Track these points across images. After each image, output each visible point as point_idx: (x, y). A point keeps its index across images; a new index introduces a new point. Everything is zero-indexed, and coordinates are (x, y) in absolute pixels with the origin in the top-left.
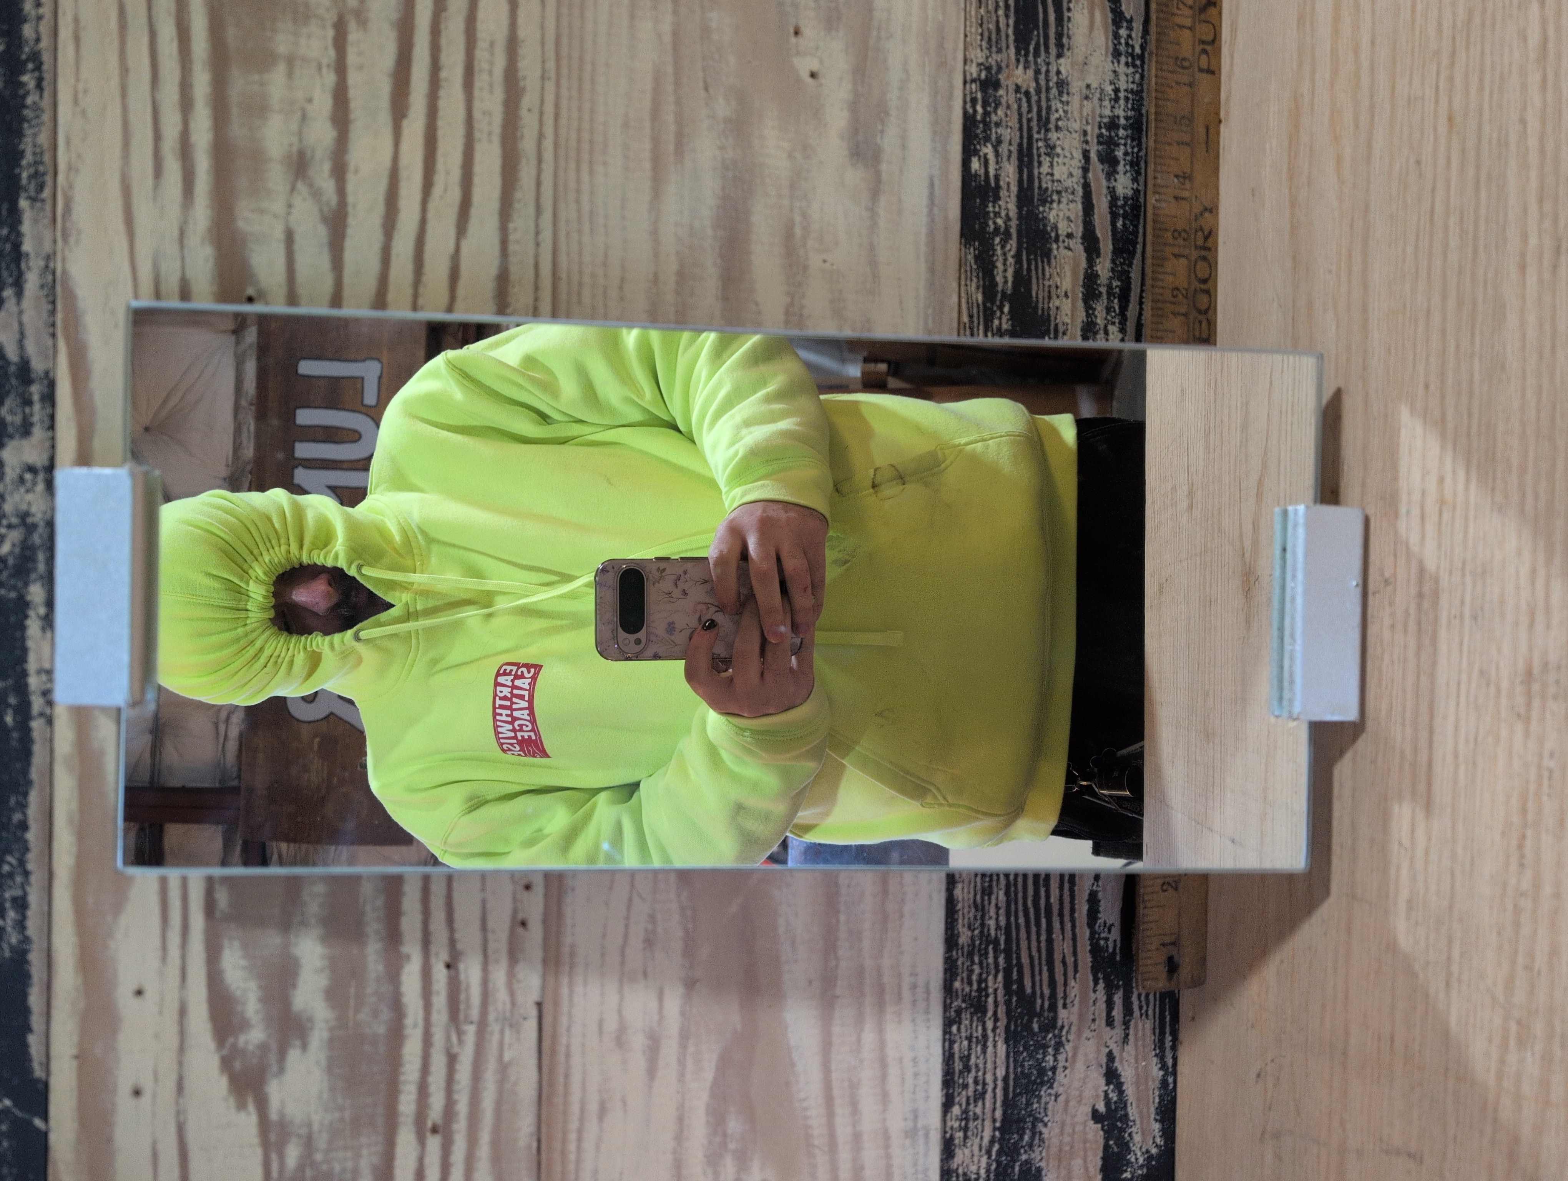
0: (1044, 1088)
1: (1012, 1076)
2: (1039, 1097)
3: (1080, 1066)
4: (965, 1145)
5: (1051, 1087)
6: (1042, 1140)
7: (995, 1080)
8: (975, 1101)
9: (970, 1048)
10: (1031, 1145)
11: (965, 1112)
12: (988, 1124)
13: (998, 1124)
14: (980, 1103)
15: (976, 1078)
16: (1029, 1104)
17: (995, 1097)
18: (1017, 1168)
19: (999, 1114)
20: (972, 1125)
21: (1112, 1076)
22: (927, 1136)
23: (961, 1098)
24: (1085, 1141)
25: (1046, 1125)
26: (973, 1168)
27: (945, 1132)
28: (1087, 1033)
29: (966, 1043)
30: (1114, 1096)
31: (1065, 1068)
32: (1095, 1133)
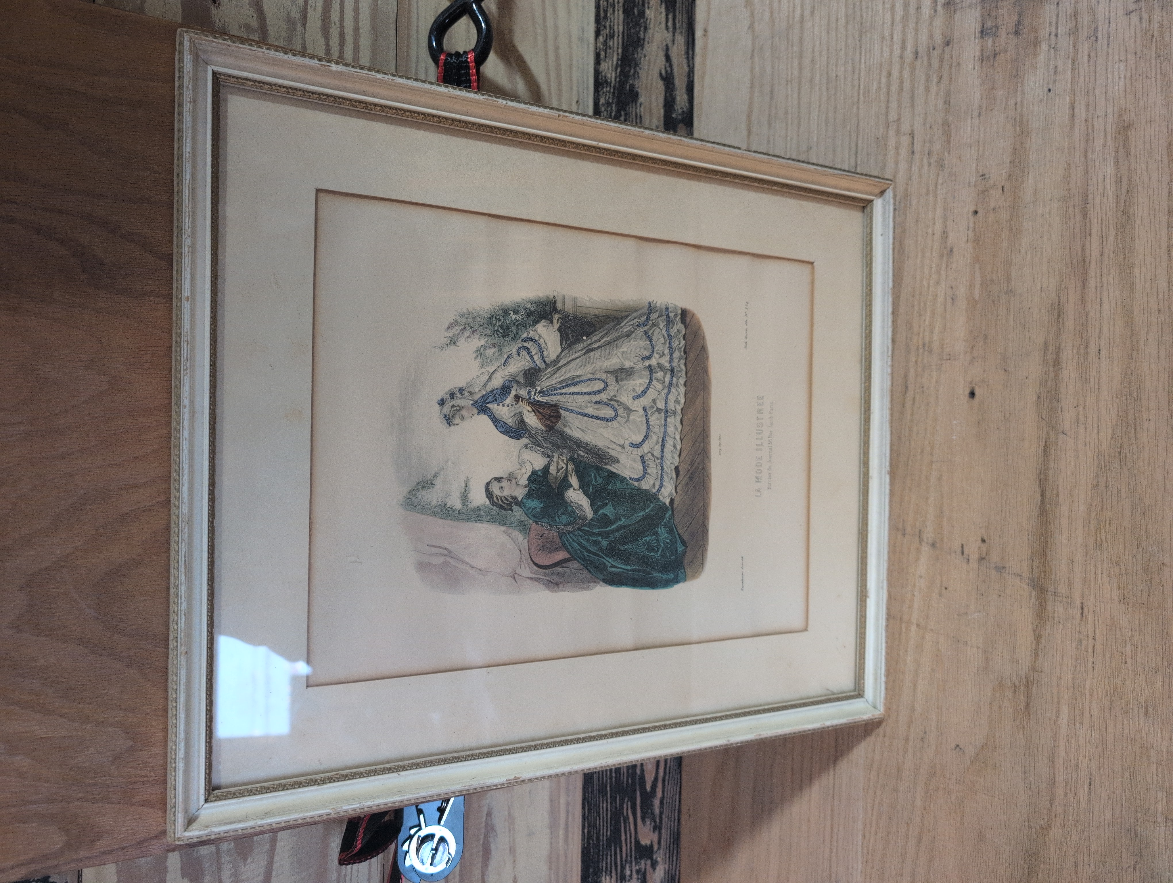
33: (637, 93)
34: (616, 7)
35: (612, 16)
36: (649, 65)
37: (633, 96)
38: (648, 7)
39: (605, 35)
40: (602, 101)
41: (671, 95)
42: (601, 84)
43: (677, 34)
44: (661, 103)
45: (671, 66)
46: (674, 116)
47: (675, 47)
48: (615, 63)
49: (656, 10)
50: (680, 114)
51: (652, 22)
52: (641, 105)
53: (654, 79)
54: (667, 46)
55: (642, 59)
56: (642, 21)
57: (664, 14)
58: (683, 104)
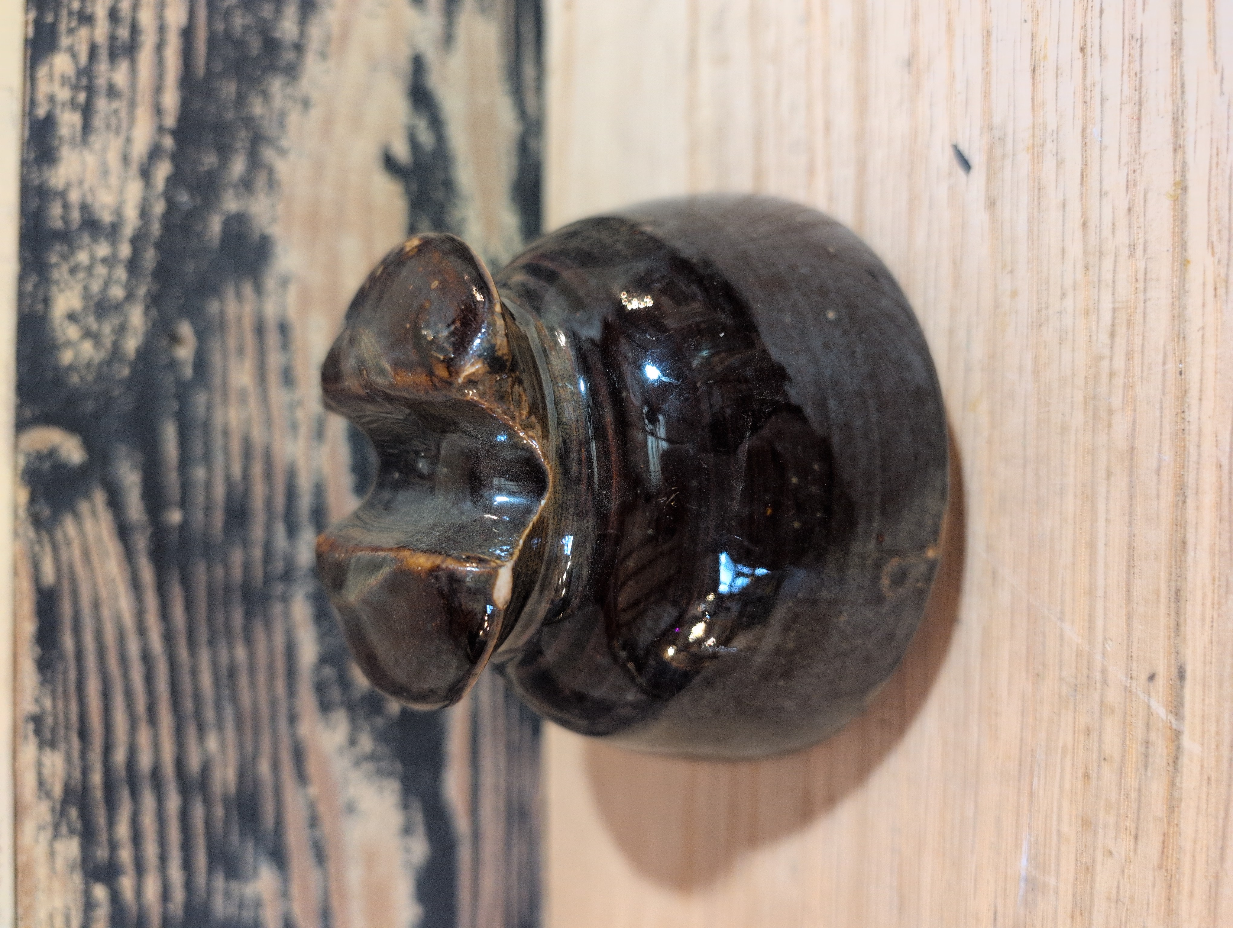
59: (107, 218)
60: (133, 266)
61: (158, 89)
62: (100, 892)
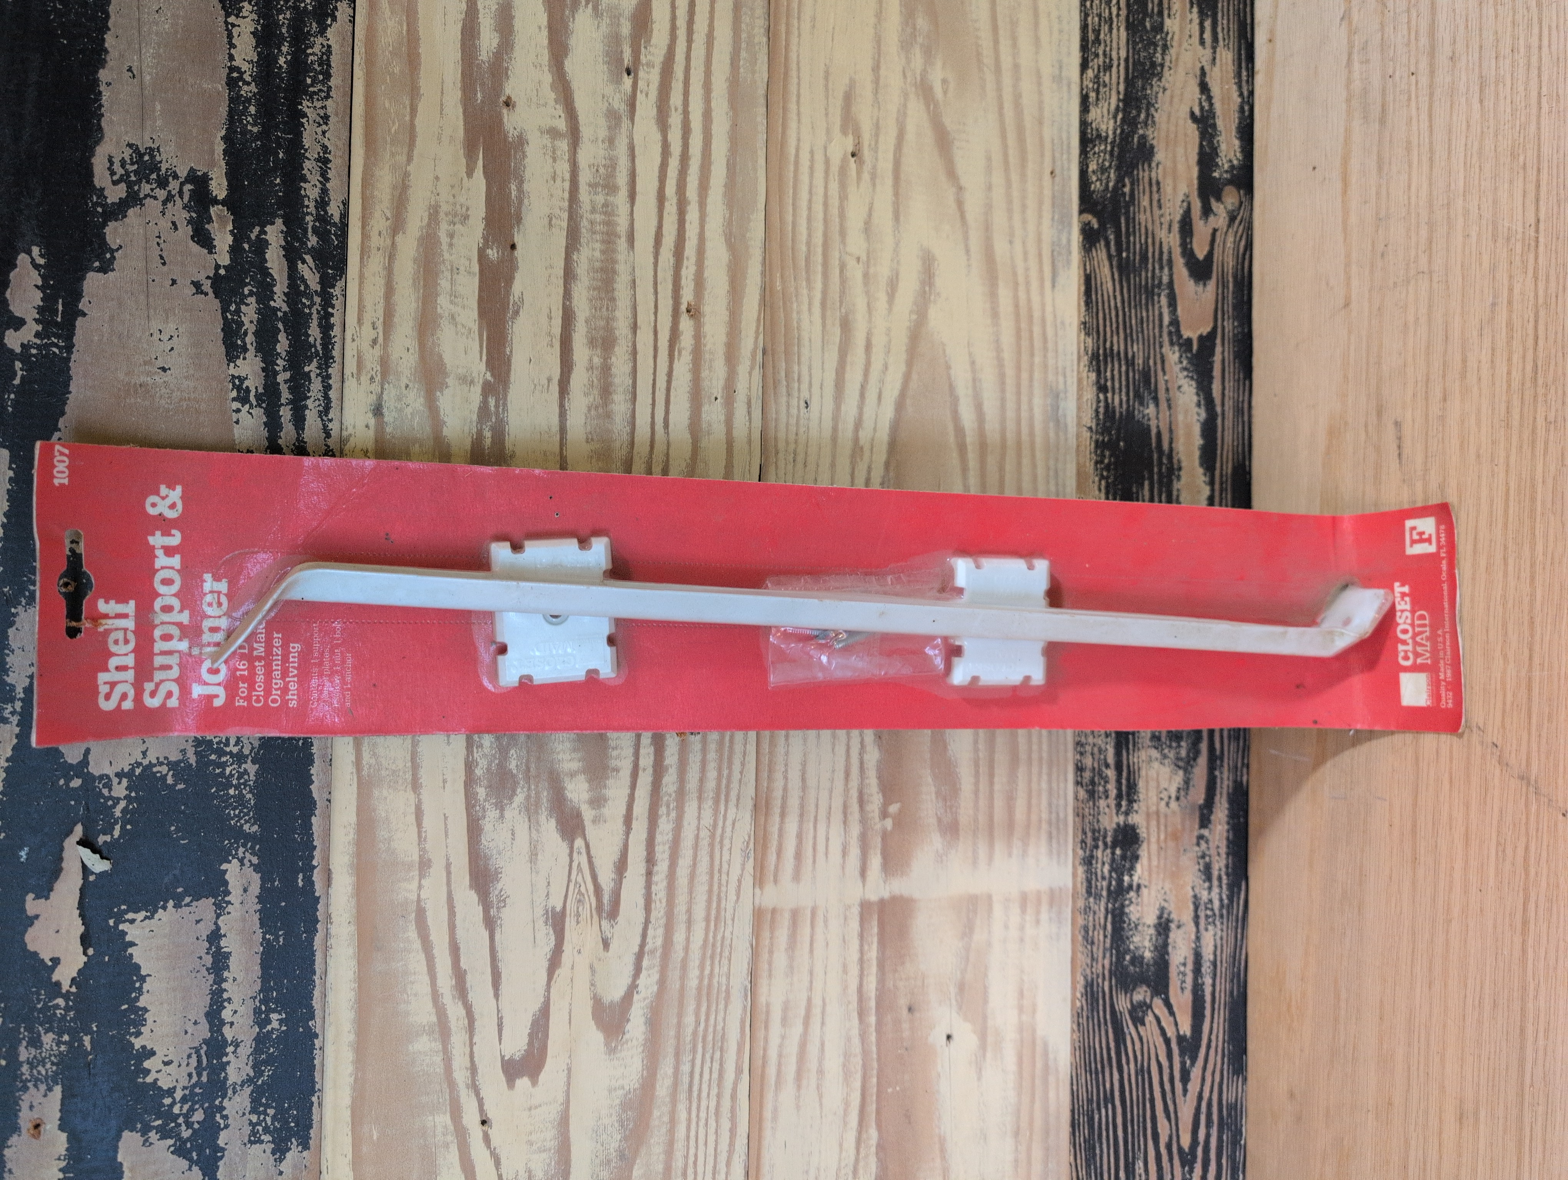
0: (1155, 79)
1: (1131, 60)
2: (1152, 86)
3: (1181, 71)
4: (1097, 105)
5: (1160, 80)
6: (1154, 122)
7: (1119, 59)
8: (1105, 71)
9: (1100, 25)
10: (1146, 124)
11: (1097, 77)
12: (1114, 93)
13: (1121, 97)
14: (1108, 74)
15: (1105, 51)
16: (1144, 89)
17: (1118, 72)
18: (1136, 140)
19: (1122, 88)
20: (1102, 90)
21: (1204, 88)
22: (1069, 86)
23: (1094, 64)
24: (1186, 135)
25: (1156, 110)
26: (1103, 127)
27: (1082, 89)
28: (1185, 45)
29: (1096, 19)
30: (1206, 105)
31: (1170, 68)
32: (1192, 131)
33: (1152, 147)
34: (1115, 23)
35: (1108, 38)
36: (1171, 102)
37: (1146, 152)
38: (1169, 16)
39: (1096, 67)
40: (1093, 166)
41: (1211, 142)
42: (1092, 141)
43: (1218, 50)
44: (1194, 157)
45: (1210, 98)
46: (1216, 174)
47: (1216, 69)
48: (1113, 107)
49: (1183, 17)
50: (1226, 172)
51: (1176, 37)
52: (1157, 165)
53: (1181, 122)
54: (1202, 69)
55: (1160, 95)
56: (1158, 37)
57: (1196, 21)
58: (1231, 155)
59: (1104, 134)
60: (1112, 153)
61: (1118, 83)
62: (1101, 396)
